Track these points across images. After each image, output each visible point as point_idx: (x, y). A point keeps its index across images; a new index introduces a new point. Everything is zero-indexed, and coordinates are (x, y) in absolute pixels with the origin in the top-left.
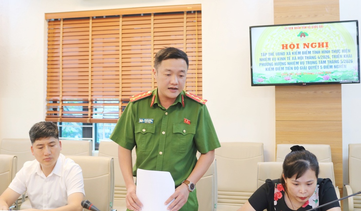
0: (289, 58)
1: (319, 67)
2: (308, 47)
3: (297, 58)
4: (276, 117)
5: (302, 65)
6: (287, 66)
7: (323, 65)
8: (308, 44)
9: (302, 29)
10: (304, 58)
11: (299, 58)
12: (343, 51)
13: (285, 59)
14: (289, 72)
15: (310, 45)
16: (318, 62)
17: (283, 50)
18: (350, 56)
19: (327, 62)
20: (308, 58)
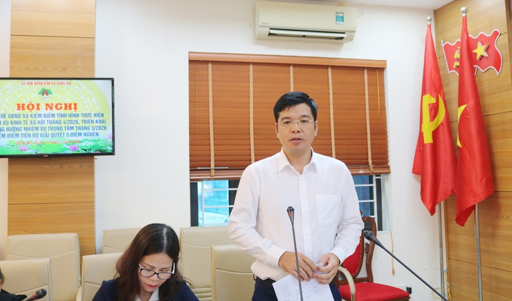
0: (26, 122)
1: (65, 134)
2: (51, 109)
3: (37, 122)
4: (9, 199)
5: (43, 132)
6: (23, 132)
7: (70, 132)
8: (52, 104)
9: (45, 85)
10: (46, 122)
11: (39, 122)
12: (95, 115)
13: (20, 122)
14: (25, 140)
15: (54, 106)
16: (64, 128)
17: (19, 111)
18: (103, 122)
19: (75, 128)
20: (51, 122)
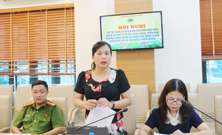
0: (123, 34)
1: (140, 39)
2: (133, 28)
3: (127, 34)
5: (130, 38)
6: (122, 39)
7: (142, 38)
8: (134, 26)
9: (130, 17)
10: (131, 34)
11: (128, 34)
12: (153, 29)
13: (120, 35)
14: (123, 42)
15: (135, 26)
16: (139, 36)
17: (119, 30)
18: (158, 32)
19: (144, 36)
20: (133, 34)
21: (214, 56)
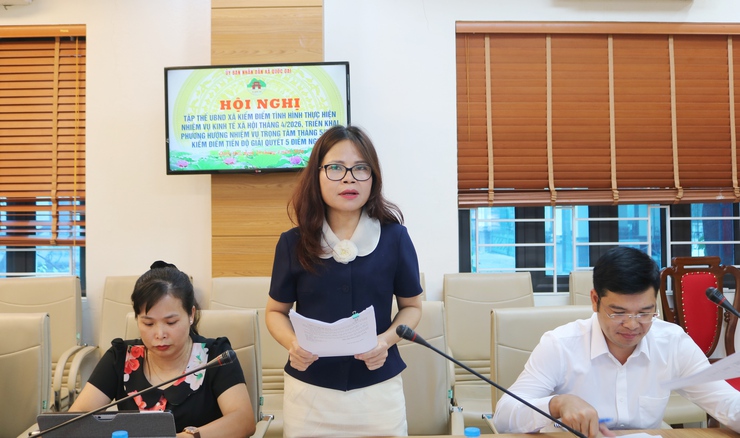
0: (232, 126)
1: (284, 142)
2: (265, 107)
3: (246, 125)
4: (213, 229)
5: (255, 138)
6: (229, 139)
7: (290, 138)
8: (266, 101)
9: (255, 75)
10: (259, 125)
11: (249, 125)
12: (324, 114)
13: (225, 126)
14: (232, 149)
15: (268, 103)
16: (282, 133)
17: (223, 111)
19: (297, 133)
20: (264, 125)
21: (492, 195)
